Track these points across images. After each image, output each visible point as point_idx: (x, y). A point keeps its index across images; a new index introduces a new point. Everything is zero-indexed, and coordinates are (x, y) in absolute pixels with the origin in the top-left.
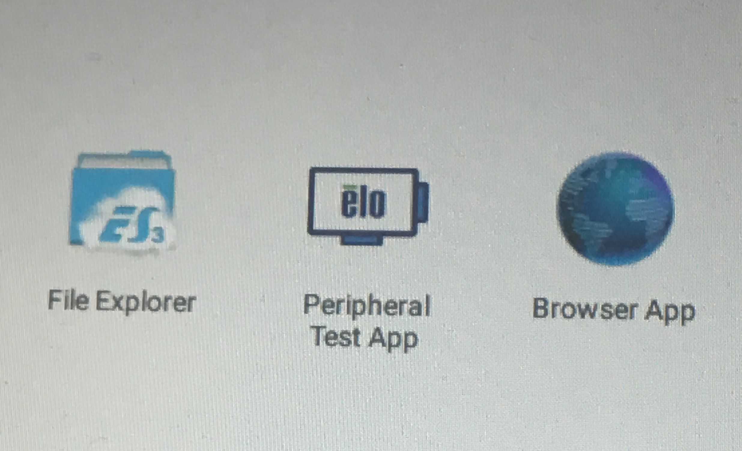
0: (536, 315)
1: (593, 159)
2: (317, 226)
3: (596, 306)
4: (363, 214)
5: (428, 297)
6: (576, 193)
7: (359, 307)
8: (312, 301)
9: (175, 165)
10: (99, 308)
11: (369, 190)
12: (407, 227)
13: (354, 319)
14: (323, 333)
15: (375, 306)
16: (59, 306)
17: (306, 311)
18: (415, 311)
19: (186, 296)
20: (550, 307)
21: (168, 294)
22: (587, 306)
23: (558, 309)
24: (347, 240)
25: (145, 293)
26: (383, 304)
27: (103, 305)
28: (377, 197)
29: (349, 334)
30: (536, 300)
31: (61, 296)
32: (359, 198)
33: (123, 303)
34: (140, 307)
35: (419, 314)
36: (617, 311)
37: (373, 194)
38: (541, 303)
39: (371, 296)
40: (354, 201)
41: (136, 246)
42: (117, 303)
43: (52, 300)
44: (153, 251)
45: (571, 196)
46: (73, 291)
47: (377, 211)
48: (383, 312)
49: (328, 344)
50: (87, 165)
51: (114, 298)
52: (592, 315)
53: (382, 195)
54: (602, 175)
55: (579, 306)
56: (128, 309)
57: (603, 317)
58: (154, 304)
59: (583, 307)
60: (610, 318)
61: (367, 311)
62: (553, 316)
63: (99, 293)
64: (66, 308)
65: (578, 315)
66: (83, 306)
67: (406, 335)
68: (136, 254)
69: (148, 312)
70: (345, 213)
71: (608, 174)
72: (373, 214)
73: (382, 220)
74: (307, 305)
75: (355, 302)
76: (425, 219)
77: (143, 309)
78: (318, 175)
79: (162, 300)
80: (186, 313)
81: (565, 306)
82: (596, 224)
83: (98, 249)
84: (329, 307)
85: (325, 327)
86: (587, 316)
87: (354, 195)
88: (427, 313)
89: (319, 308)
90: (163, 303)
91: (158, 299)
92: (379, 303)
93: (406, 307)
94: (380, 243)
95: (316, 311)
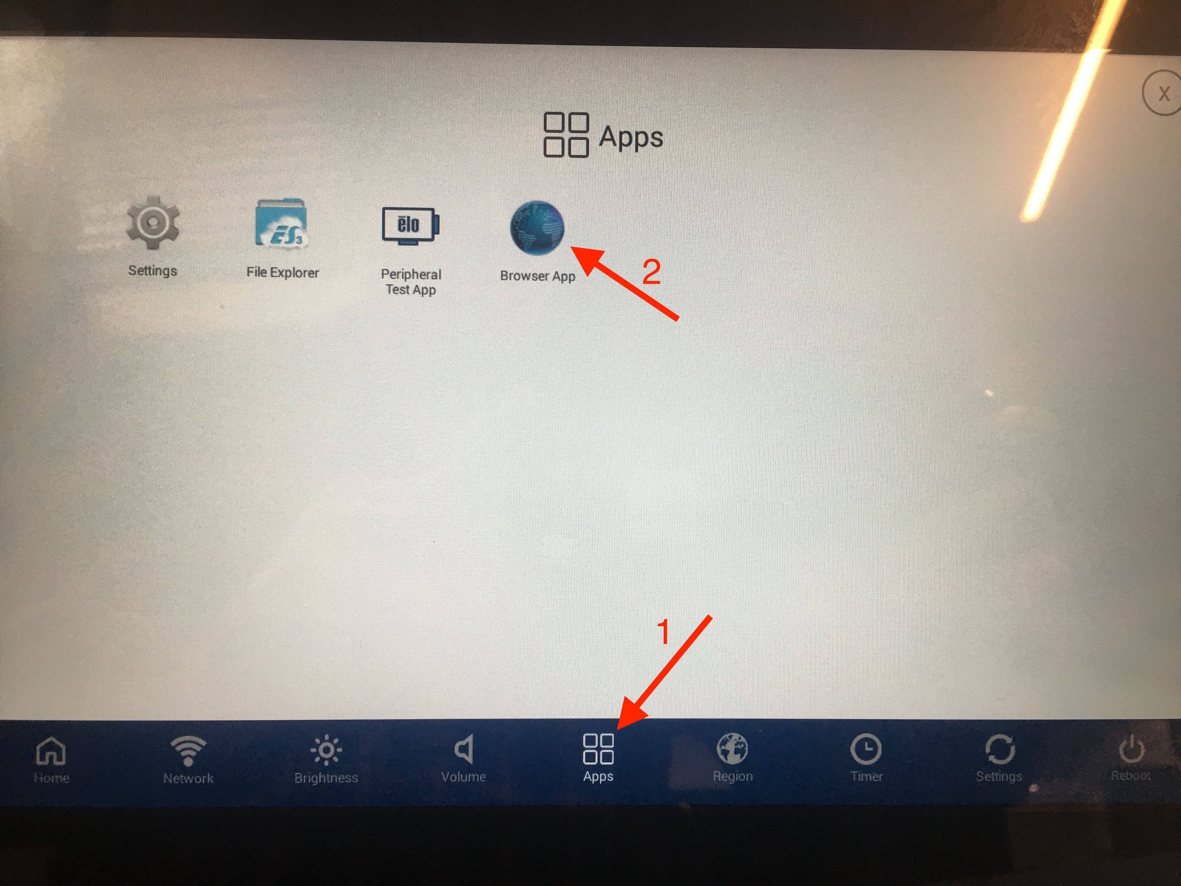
0: (502, 279)
1: (527, 203)
2: (387, 236)
3: (530, 275)
4: (408, 230)
5: (440, 270)
6: (519, 221)
7: (408, 276)
8: (385, 272)
9: (307, 206)
10: (272, 276)
11: (411, 219)
12: (430, 237)
13: (405, 281)
14: (392, 288)
15: (415, 274)
16: (252, 275)
17: (383, 277)
18: (434, 277)
19: (314, 270)
20: (508, 275)
21: (305, 269)
22: (526, 275)
23: (512, 276)
24: (401, 243)
25: (294, 268)
26: (419, 273)
27: (274, 274)
28: (415, 222)
29: (404, 288)
30: (502, 272)
31: (254, 270)
32: (406, 223)
33: (284, 274)
34: (292, 275)
35: (436, 278)
36: (540, 277)
37: (413, 220)
38: (504, 273)
39: (413, 270)
40: (404, 224)
41: (290, 246)
42: (281, 273)
43: (249, 272)
44: (297, 248)
45: (517, 222)
46: (259, 267)
47: (415, 229)
48: (419, 278)
49: (394, 293)
50: (263, 205)
51: (279, 271)
52: (528, 279)
53: (417, 221)
54: (531, 212)
55: (522, 274)
56: (286, 276)
57: (533, 279)
58: (299, 274)
59: (524, 275)
60: (536, 280)
61: (412, 277)
62: (510, 279)
63: (272, 268)
64: (256, 276)
65: (521, 279)
66: (264, 275)
67: (430, 288)
68: (288, 249)
69: (296, 278)
70: (400, 230)
71: (534, 211)
72: (413, 230)
73: (418, 233)
74: (383, 274)
75: (406, 273)
76: (438, 233)
77: (294, 276)
78: (386, 211)
79: (303, 272)
80: (315, 278)
81: (515, 274)
82: (529, 235)
83: (270, 247)
84: (393, 275)
85: (392, 285)
86: (526, 279)
87: (404, 221)
88: (440, 278)
89: (389, 275)
90: (303, 273)
91: (301, 271)
92: (417, 273)
93: (430, 275)
94: (417, 244)
95: (387, 277)
